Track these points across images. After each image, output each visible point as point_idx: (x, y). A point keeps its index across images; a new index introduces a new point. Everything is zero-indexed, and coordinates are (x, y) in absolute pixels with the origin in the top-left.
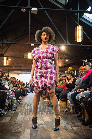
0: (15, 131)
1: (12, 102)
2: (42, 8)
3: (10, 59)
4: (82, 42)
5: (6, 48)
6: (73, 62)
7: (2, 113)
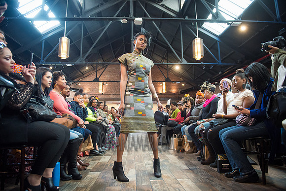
2: (148, 17)
3: (107, 85)
4: (202, 60)
5: (102, 70)
6: (192, 87)
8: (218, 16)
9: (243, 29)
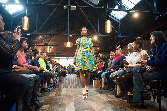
0: (61, 103)
1: (56, 81)
3: (52, 47)
7: (49, 89)
8: (121, 7)
9: (136, 15)
